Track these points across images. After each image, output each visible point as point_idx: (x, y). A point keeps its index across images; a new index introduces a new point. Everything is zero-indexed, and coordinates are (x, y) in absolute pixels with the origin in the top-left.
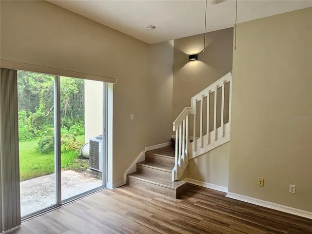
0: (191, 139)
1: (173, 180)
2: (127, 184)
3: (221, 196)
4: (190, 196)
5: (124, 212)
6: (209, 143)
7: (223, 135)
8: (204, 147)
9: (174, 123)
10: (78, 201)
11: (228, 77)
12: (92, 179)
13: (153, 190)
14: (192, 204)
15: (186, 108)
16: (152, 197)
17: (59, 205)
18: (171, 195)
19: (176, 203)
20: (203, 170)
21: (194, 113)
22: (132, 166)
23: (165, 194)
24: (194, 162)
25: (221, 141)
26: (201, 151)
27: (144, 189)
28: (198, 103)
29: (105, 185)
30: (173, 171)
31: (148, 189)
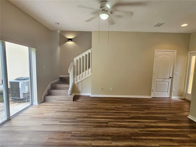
0: (74, 77)
1: (69, 94)
2: (45, 101)
3: (89, 97)
4: (78, 99)
5: (54, 112)
6: (85, 75)
7: (88, 73)
8: (80, 79)
9: (69, 69)
10: (20, 115)
11: (89, 51)
12: (16, 104)
13: (61, 100)
14: (80, 102)
15: (72, 63)
16: (62, 103)
17: (9, 119)
18: (70, 101)
19: (74, 103)
20: (80, 88)
21: (76, 65)
22: (46, 92)
23: (67, 101)
24: (76, 86)
25: (87, 76)
26: (79, 81)
27: (55, 101)
28: (77, 61)
29: (32, 104)
30: (69, 90)
31: (58, 100)
